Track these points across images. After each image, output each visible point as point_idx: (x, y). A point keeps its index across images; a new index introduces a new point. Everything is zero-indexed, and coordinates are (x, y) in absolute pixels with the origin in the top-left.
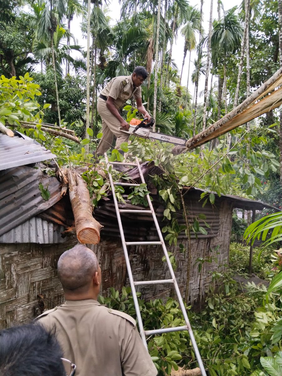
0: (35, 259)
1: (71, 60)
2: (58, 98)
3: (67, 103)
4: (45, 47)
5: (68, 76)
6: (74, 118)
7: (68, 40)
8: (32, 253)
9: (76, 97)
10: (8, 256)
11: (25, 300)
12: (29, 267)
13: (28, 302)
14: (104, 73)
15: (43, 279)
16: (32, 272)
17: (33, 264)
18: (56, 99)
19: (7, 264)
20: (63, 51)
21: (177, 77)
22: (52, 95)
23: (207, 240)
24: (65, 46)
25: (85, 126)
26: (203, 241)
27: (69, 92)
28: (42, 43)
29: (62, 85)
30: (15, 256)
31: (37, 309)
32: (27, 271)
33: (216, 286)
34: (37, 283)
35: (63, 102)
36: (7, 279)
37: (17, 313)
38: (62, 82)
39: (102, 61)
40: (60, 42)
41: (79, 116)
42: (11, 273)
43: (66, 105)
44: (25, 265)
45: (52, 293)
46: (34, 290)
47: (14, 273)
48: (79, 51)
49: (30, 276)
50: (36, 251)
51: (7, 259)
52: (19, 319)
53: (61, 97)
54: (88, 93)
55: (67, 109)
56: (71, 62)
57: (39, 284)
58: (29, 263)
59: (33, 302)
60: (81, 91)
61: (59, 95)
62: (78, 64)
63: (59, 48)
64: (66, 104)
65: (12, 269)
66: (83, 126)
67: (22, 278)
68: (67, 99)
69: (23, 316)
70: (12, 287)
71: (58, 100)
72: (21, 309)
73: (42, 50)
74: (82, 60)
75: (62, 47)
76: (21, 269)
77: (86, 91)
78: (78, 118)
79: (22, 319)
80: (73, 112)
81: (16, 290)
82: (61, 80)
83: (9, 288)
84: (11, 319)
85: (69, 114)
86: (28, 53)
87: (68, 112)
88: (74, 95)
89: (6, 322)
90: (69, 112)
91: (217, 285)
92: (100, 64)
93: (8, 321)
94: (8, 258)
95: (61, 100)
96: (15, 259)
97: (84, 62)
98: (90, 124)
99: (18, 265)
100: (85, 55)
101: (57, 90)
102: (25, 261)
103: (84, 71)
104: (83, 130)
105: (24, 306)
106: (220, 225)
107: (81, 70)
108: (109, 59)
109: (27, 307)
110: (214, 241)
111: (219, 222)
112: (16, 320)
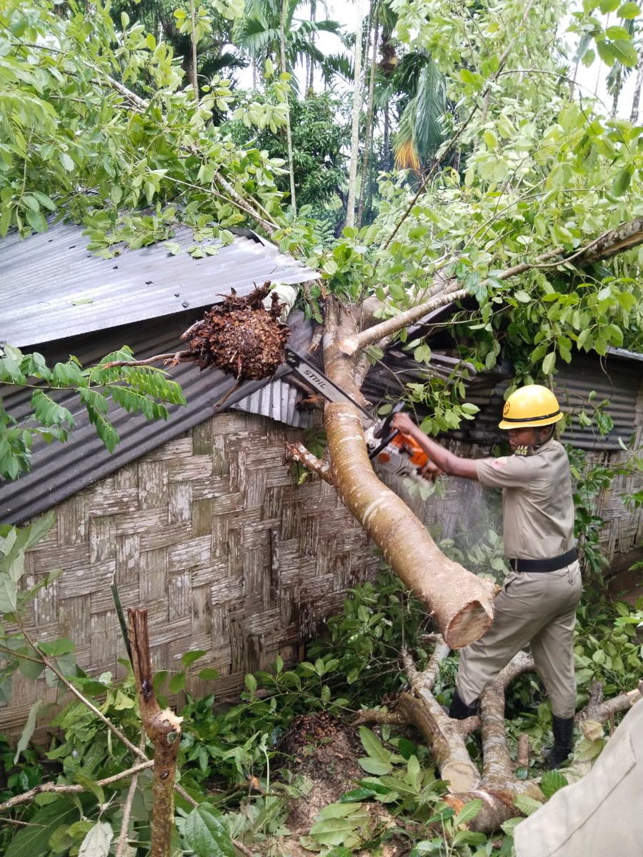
0: (273, 449)
1: (317, 56)
2: (290, 146)
3: (309, 157)
4: (262, 30)
5: (310, 94)
6: (324, 190)
7: (313, 10)
8: (269, 438)
9: (328, 142)
10: (234, 438)
11: (258, 514)
12: (264, 460)
13: (262, 519)
14: (391, 85)
15: (286, 483)
16: (268, 469)
17: (270, 456)
18: (287, 148)
19: (232, 452)
20: (300, 37)
21: (567, 84)
22: (278, 140)
23: (602, 454)
24: (305, 25)
25: (345, 208)
26: (593, 455)
27: (314, 132)
28: (256, 20)
29: (299, 115)
30: (245, 439)
31: (275, 532)
32: (262, 467)
33: (615, 553)
34: (276, 490)
35: (301, 156)
36: (232, 475)
37: (244, 534)
38: (299, 109)
39: (387, 54)
40: (294, 16)
41: (333, 187)
42: (238, 467)
43: (306, 162)
44: (259, 456)
45: (298, 510)
46: (270, 500)
47: (242, 468)
48: (337, 33)
49: (266, 476)
50: (275, 434)
51: (232, 443)
52: (246, 545)
53: (297, 143)
54: (355, 132)
55: (309, 171)
56: (317, 62)
57: (279, 492)
58: (263, 454)
59: (269, 521)
60: (339, 129)
61: (293, 138)
62: (335, 66)
63: (291, 29)
64: (307, 159)
65: (240, 460)
66: (341, 209)
67: (253, 477)
68: (308, 149)
69: (254, 542)
70: (238, 491)
71: (290, 150)
72: (250, 529)
73: (257, 35)
74: (342, 57)
75: (297, 28)
76: (253, 462)
77: (351, 127)
78: (330, 189)
79: (252, 546)
80: (322, 176)
81: (245, 495)
82: (297, 104)
83: (234, 492)
84: (235, 541)
85: (311, 182)
86: (225, 43)
87: (309, 178)
88: (325, 138)
89: (228, 546)
90: (313, 177)
91: (619, 552)
92: (383, 61)
93: (232, 544)
94: (233, 441)
95: (297, 151)
96: (244, 444)
97: (347, 59)
98: (358, 201)
99: (247, 454)
100: (350, 41)
101: (289, 129)
102: (258, 449)
103: (348, 80)
104: (342, 217)
105: (255, 524)
106: (636, 426)
107: (338, 78)
108: (403, 50)
109: (261, 527)
110: (618, 459)
111: (633, 420)
112: (242, 546)
